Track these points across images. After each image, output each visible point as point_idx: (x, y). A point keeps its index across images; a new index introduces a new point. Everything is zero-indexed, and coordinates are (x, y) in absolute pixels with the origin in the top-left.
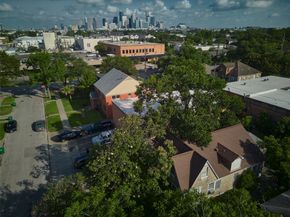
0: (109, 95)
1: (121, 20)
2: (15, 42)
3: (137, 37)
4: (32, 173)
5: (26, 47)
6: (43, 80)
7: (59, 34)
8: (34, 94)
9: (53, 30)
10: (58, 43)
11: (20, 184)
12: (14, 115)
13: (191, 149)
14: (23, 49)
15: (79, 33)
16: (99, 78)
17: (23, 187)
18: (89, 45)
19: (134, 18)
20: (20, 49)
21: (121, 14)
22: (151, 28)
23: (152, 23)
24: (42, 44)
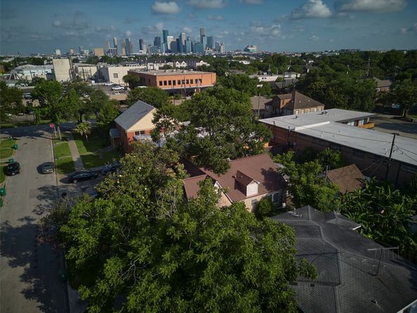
0: (131, 130)
1: (165, 41)
2: (13, 72)
3: (184, 64)
4: (35, 210)
5: (30, 79)
6: (52, 116)
7: (76, 61)
8: (39, 135)
9: (67, 56)
10: (73, 72)
11: (22, 220)
12: (15, 157)
13: (204, 174)
14: (26, 82)
15: (105, 59)
16: (121, 113)
17: (25, 223)
18: (116, 75)
19: (184, 39)
20: (20, 81)
21: (165, 33)
22: (208, 52)
23: (209, 45)
24: (52, 75)
